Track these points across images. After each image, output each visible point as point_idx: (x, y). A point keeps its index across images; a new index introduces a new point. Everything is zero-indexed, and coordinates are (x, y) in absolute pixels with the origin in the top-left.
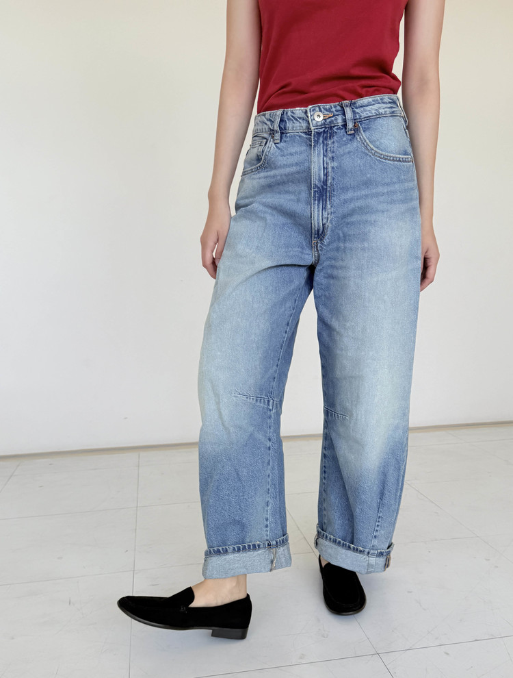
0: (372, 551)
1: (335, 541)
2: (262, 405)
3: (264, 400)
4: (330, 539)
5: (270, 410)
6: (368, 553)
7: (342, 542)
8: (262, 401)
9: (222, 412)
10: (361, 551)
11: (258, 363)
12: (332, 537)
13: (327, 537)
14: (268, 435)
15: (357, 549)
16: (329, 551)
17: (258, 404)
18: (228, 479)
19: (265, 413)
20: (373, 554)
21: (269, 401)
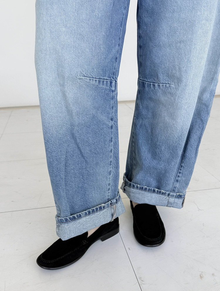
0: (171, 194)
1: (142, 189)
2: (104, 86)
3: (107, 82)
4: (137, 187)
5: (113, 91)
6: (169, 195)
7: (148, 188)
8: (105, 82)
9: (67, 94)
10: (163, 193)
11: (101, 42)
12: (139, 186)
13: (134, 186)
14: (110, 116)
15: (160, 192)
16: (137, 195)
17: (101, 86)
18: (73, 156)
19: (107, 94)
20: (173, 196)
21: (111, 83)
